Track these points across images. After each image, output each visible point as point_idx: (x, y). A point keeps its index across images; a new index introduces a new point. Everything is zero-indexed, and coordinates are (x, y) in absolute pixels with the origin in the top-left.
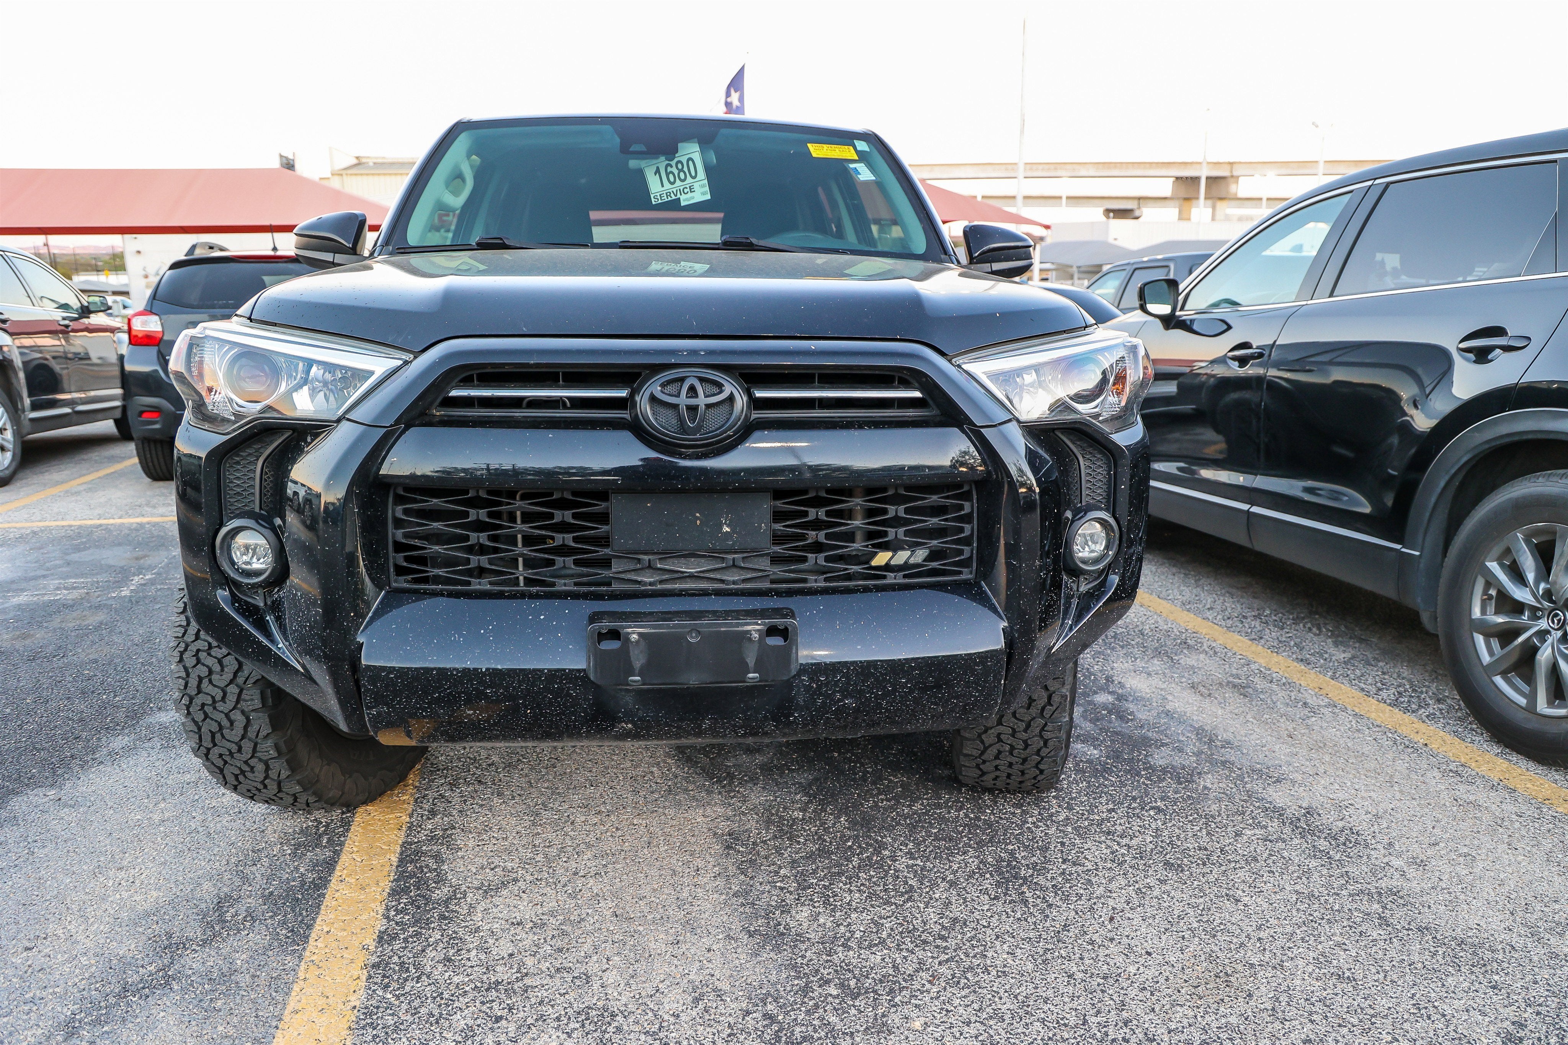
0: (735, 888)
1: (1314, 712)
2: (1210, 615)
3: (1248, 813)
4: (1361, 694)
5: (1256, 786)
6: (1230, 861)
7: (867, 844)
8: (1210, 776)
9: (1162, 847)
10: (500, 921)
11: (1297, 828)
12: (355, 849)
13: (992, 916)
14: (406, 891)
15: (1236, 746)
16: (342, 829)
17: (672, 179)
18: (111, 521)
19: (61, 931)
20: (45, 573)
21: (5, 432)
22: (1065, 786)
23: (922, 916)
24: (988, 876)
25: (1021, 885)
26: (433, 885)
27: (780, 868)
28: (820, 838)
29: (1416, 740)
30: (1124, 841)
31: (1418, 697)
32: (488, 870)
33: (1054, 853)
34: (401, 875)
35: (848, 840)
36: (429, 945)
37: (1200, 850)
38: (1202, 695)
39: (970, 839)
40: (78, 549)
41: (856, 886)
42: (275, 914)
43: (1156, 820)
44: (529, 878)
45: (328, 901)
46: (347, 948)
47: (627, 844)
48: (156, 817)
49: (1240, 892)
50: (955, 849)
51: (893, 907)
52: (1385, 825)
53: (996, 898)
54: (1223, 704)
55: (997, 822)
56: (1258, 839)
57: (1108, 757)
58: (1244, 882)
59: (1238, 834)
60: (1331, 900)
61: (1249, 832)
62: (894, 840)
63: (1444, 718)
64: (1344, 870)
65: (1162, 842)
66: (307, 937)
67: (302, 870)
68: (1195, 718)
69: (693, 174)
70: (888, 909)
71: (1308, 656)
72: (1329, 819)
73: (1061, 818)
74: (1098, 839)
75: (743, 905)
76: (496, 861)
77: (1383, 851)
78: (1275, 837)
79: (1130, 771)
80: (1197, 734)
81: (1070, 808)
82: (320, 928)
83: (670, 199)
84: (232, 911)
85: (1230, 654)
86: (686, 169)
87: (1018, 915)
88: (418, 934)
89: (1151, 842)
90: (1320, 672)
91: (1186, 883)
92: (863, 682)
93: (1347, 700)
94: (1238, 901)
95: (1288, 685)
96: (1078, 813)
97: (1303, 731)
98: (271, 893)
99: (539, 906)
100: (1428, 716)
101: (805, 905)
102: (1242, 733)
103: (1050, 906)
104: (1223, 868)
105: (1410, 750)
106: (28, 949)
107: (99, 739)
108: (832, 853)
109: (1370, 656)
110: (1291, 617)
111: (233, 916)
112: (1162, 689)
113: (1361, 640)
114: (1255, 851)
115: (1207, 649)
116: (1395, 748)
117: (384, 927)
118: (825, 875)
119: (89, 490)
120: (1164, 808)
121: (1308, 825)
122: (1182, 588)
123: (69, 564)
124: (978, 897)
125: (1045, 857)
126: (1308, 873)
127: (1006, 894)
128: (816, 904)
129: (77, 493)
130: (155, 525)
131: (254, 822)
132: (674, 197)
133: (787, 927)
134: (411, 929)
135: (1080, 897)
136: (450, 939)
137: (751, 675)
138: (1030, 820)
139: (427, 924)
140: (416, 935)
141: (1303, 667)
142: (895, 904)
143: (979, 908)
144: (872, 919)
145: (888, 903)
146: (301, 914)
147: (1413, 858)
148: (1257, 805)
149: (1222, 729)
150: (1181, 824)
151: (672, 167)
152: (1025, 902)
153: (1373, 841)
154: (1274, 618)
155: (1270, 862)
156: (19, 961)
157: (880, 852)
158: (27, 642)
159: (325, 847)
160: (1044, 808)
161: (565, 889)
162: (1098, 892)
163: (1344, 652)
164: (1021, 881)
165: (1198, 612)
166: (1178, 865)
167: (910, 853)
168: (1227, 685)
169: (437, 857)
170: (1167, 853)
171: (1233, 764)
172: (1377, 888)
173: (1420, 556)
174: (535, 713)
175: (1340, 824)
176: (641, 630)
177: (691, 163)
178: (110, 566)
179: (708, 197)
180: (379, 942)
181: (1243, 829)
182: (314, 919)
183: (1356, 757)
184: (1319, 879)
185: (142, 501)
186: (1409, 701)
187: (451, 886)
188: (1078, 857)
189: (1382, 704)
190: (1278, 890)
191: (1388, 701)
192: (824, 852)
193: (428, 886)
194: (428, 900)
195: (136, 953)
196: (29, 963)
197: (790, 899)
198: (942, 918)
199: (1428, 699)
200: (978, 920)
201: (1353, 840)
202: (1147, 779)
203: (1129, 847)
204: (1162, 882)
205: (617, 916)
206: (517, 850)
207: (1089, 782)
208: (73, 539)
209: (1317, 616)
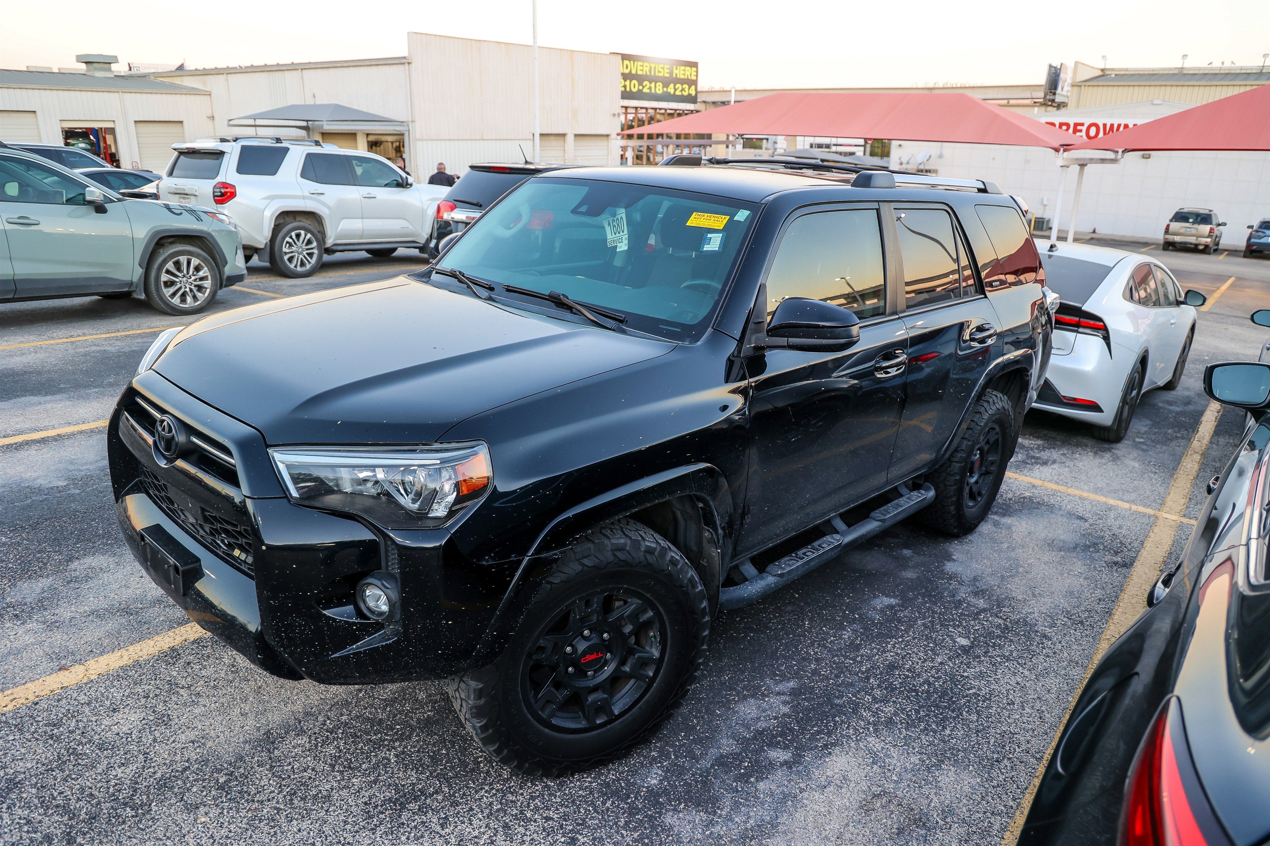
17: (615, 231)
22: (571, 785)
55: (480, 773)
69: (623, 229)
73: (512, 799)
86: (620, 225)
132: (615, 244)
138: (497, 786)
151: (615, 222)
160: (522, 787)
176: (149, 542)
177: (622, 220)
179: (627, 248)
207: (589, 794)
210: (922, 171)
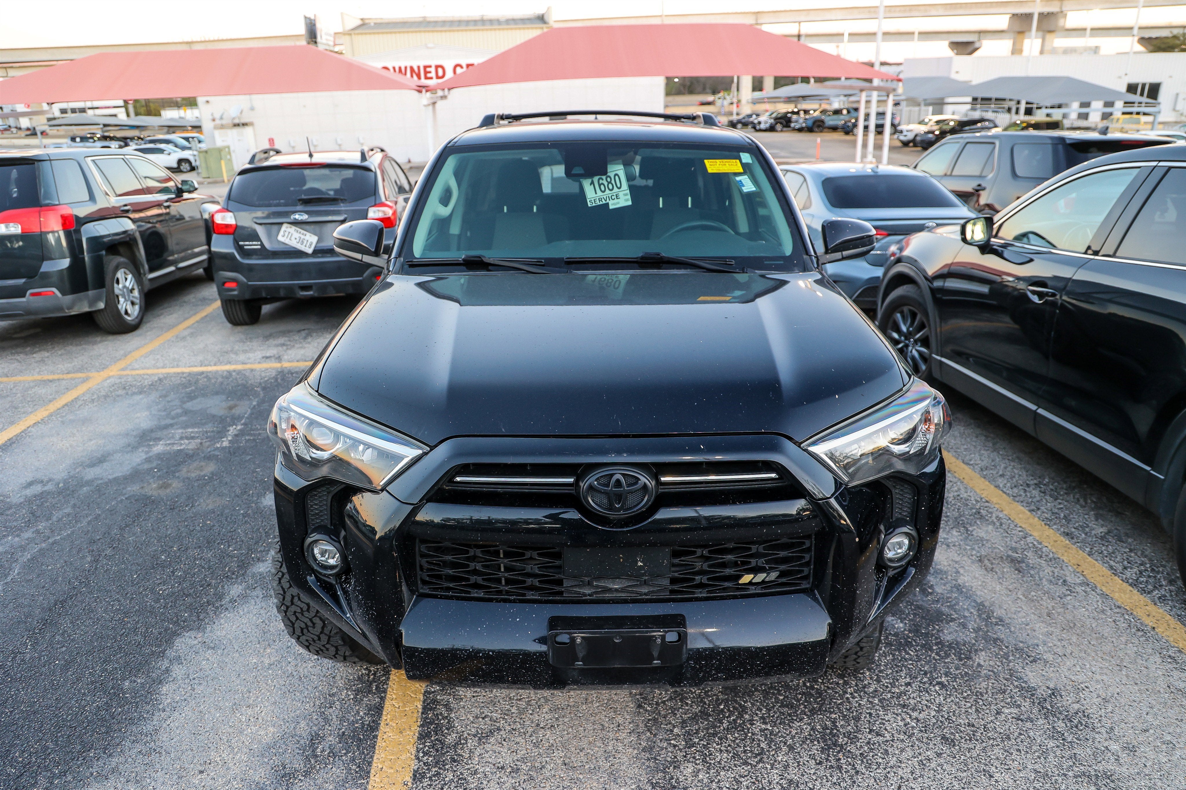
0: (644, 744)
1: (1070, 590)
2: (1001, 482)
3: (1009, 691)
4: (1109, 573)
5: (1017, 665)
6: (989, 738)
7: (734, 708)
8: (983, 653)
9: (941, 722)
10: (490, 765)
11: (1043, 708)
12: (394, 696)
13: (816, 780)
14: (428, 735)
15: (1007, 624)
16: (384, 678)
17: (603, 189)
18: (210, 369)
19: (219, 759)
20: (171, 422)
21: (134, 292)
22: (877, 658)
23: (768, 777)
24: (816, 743)
25: (839, 752)
26: (446, 731)
27: (674, 727)
28: (702, 701)
29: (1146, 622)
30: (915, 714)
31: (1155, 577)
32: (481, 719)
33: (864, 726)
34: (425, 723)
35: (720, 704)
36: (445, 784)
37: (968, 726)
38: (986, 569)
39: (805, 707)
40: (191, 397)
41: (725, 747)
42: (348, 752)
43: (939, 695)
44: (508, 728)
45: (380, 743)
46: (394, 784)
47: (571, 700)
48: (267, 662)
49: (993, 768)
50: (794, 716)
51: (749, 767)
52: (1110, 709)
53: (820, 763)
54: (1001, 579)
55: (826, 692)
56: (1013, 718)
57: (910, 631)
58: (997, 758)
59: (998, 713)
60: (1060, 780)
61: (1007, 711)
62: (753, 704)
63: (1172, 600)
64: (1073, 751)
65: (942, 717)
66: (369, 772)
67: (361, 713)
68: (979, 593)
69: (619, 186)
70: (746, 768)
71: (1073, 530)
72: (1068, 701)
73: (871, 690)
74: (896, 711)
75: (648, 759)
76: (486, 712)
77: (1105, 735)
78: (1025, 716)
79: (925, 645)
80: (979, 610)
81: (878, 681)
82: (376, 765)
83: (601, 203)
84: (320, 747)
85: (1012, 526)
86: (613, 182)
87: (835, 780)
88: (438, 774)
89: (934, 717)
90: (1080, 548)
91: (955, 757)
92: (731, 664)
93: (1098, 579)
94: (991, 776)
95: (1054, 560)
96: (883, 685)
97: (1059, 610)
98: (344, 733)
99: (515, 754)
100: (1160, 598)
101: (690, 762)
102: (1013, 609)
103: (857, 772)
104: (984, 744)
105: (1140, 633)
106: (201, 772)
107: (223, 586)
108: (710, 715)
109: (1122, 531)
110: (1065, 486)
111: (321, 752)
112: (956, 562)
113: (1118, 514)
114: (1009, 730)
115: (995, 520)
116: (1128, 631)
117: (417, 767)
118: (704, 735)
119: (192, 335)
120: (946, 683)
121: (1052, 706)
122: (982, 452)
123: (186, 413)
124: (808, 761)
125: (857, 727)
126: (1045, 754)
127: (827, 760)
128: (698, 762)
129: (184, 338)
130: (239, 372)
131: (328, 669)
132: (604, 202)
133: (678, 781)
134: (434, 770)
135: (878, 764)
136: (459, 779)
137: (655, 662)
138: (849, 690)
139: (444, 766)
140: (437, 774)
141: (1067, 542)
142: (751, 764)
143: (808, 772)
144: (734, 777)
145: (746, 763)
146: (364, 752)
147: (1127, 743)
148: (1016, 683)
149: (997, 606)
150: (958, 700)
151: (603, 180)
152: (840, 768)
153: (1099, 725)
154: (1051, 487)
155: (1019, 740)
156: (197, 782)
157: (742, 716)
158: (168, 491)
159: (375, 694)
160: (860, 680)
161: (531, 738)
162: (892, 762)
163: (1102, 526)
164: (838, 748)
165: (992, 480)
166: (952, 740)
167: (762, 718)
168: (1007, 559)
169: (447, 706)
170: (944, 728)
171: (1002, 642)
172: (1095, 771)
173: (1164, 480)
174: (514, 680)
175: (1076, 706)
176: (583, 635)
177: (617, 177)
178: (214, 416)
179: (630, 203)
180: (414, 780)
181: (1003, 707)
182: (372, 757)
183: (1097, 639)
184: (1053, 760)
185: (227, 347)
186: (1147, 582)
187: (457, 733)
188: (881, 727)
189: (1125, 584)
190: (1021, 768)
191: (1130, 581)
192: (704, 714)
193: (443, 732)
194: (442, 743)
195: (265, 780)
196: (203, 784)
197: (680, 755)
198: (782, 779)
199: (1162, 580)
200: (806, 782)
201: (1084, 723)
202: (937, 654)
203: (918, 721)
204: (939, 755)
205: (565, 765)
206: (499, 701)
207: (894, 655)
208: (186, 387)
209: (1085, 486)
210: (238, 125)
